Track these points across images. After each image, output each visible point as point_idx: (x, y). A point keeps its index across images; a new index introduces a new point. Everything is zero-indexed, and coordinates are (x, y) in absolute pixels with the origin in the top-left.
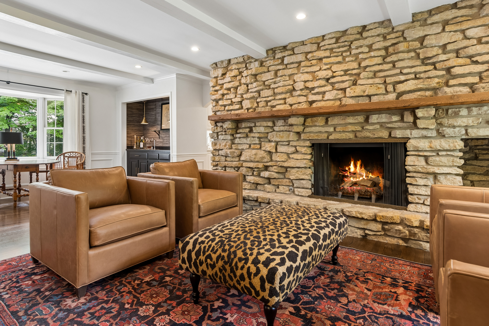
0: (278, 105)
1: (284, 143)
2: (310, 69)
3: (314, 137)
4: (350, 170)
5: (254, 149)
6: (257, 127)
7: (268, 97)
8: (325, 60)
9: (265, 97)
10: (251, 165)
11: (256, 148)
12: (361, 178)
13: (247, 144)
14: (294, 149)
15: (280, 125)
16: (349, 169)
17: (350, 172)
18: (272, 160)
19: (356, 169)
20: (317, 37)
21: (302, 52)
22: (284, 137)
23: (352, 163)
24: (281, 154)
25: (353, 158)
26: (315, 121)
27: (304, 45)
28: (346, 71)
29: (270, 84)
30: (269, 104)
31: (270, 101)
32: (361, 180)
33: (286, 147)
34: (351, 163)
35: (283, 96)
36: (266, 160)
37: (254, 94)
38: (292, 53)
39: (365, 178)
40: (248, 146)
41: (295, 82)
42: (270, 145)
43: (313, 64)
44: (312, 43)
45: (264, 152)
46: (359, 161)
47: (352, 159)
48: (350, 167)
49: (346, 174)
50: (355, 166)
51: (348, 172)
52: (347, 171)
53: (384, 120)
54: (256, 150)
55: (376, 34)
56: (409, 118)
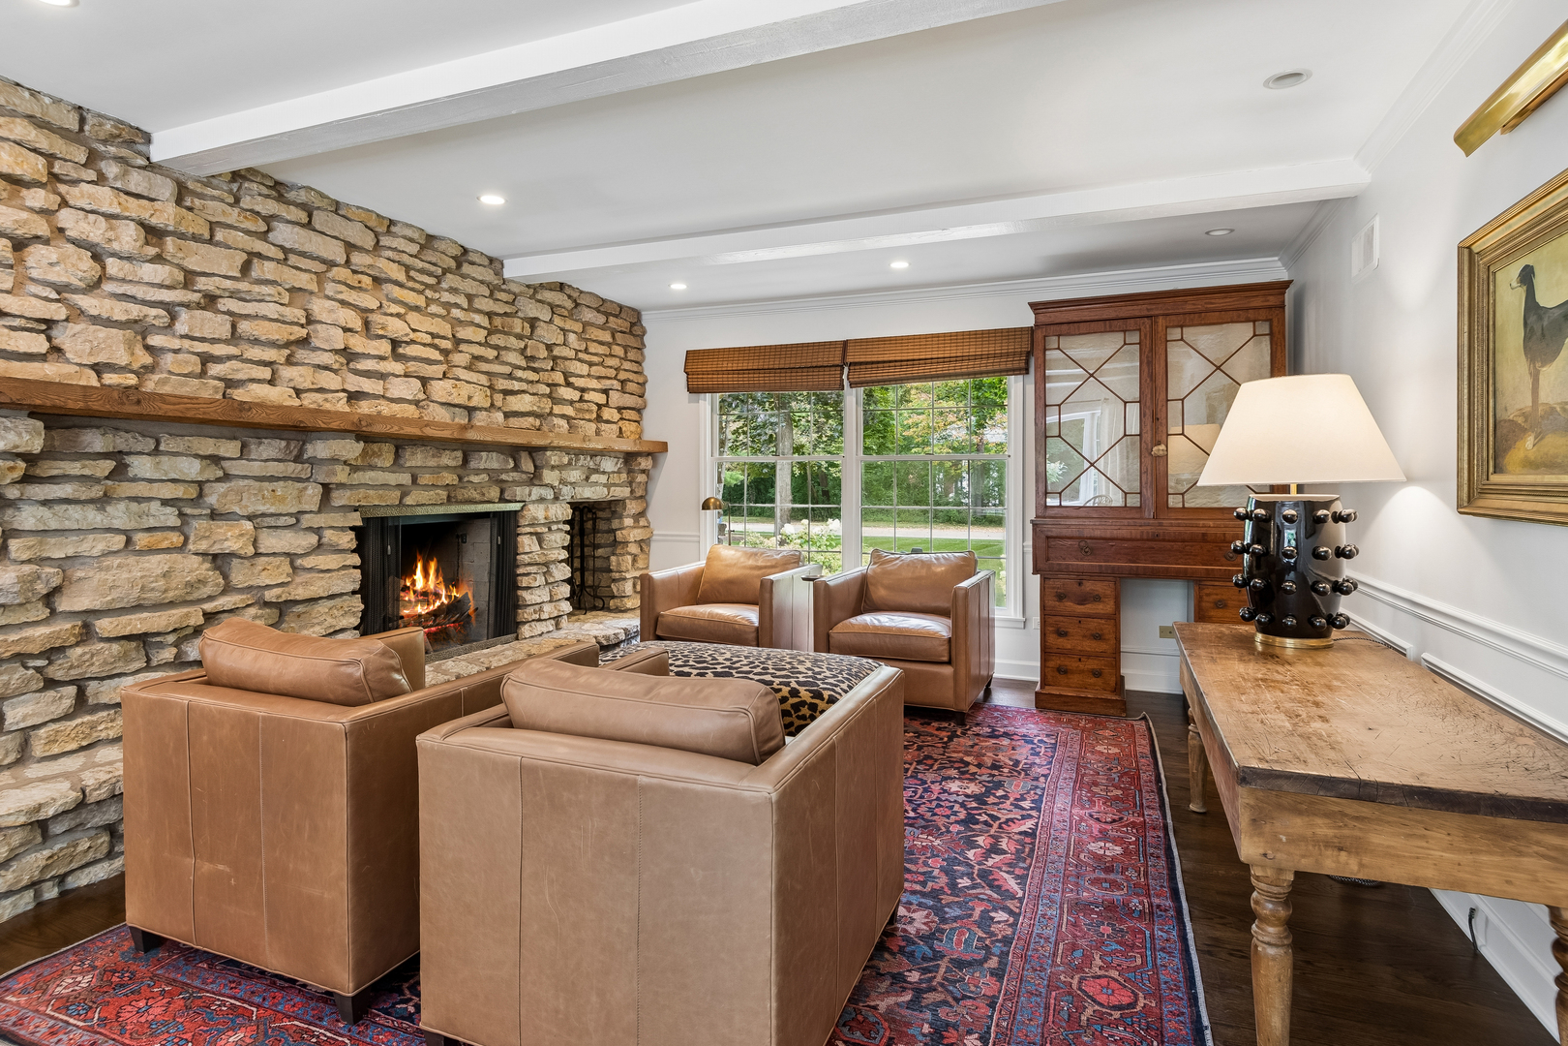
0: (253, 380)
1: (282, 522)
2: (355, 297)
3: (374, 498)
4: (415, 585)
5: (151, 551)
6: (164, 459)
7: (214, 341)
8: (388, 287)
9: (203, 340)
10: (138, 623)
11: (165, 544)
12: (438, 604)
13: (118, 531)
14: (313, 539)
15: (265, 456)
16: (414, 583)
17: (415, 592)
18: (228, 589)
19: (428, 581)
20: (378, 215)
21: (337, 234)
22: (288, 498)
23: (419, 565)
24: (271, 559)
25: (420, 553)
26: (374, 453)
27: (336, 212)
28: (433, 336)
29: (218, 292)
30: (215, 369)
31: (218, 360)
32: (439, 607)
33: (289, 535)
34: (416, 567)
35: (270, 354)
36: (206, 591)
37: (153, 312)
38: (305, 220)
39: (446, 602)
40: (118, 541)
41: (310, 320)
42: (237, 532)
43: (363, 285)
44: (366, 226)
45: (200, 558)
46: (432, 560)
47: (419, 557)
48: (415, 577)
49: (407, 599)
50: (426, 574)
51: (412, 592)
52: (408, 588)
53: (495, 465)
54: (167, 556)
55: (481, 278)
56: (527, 465)
